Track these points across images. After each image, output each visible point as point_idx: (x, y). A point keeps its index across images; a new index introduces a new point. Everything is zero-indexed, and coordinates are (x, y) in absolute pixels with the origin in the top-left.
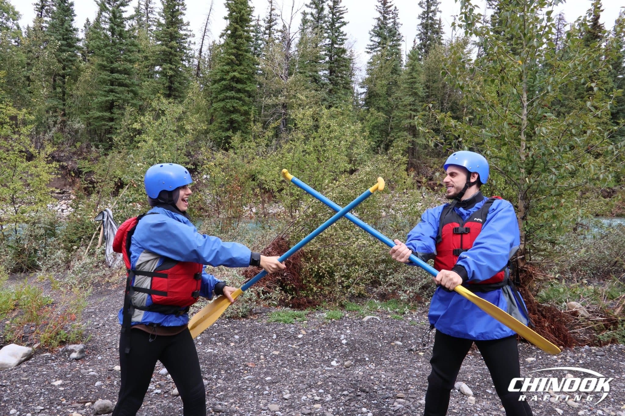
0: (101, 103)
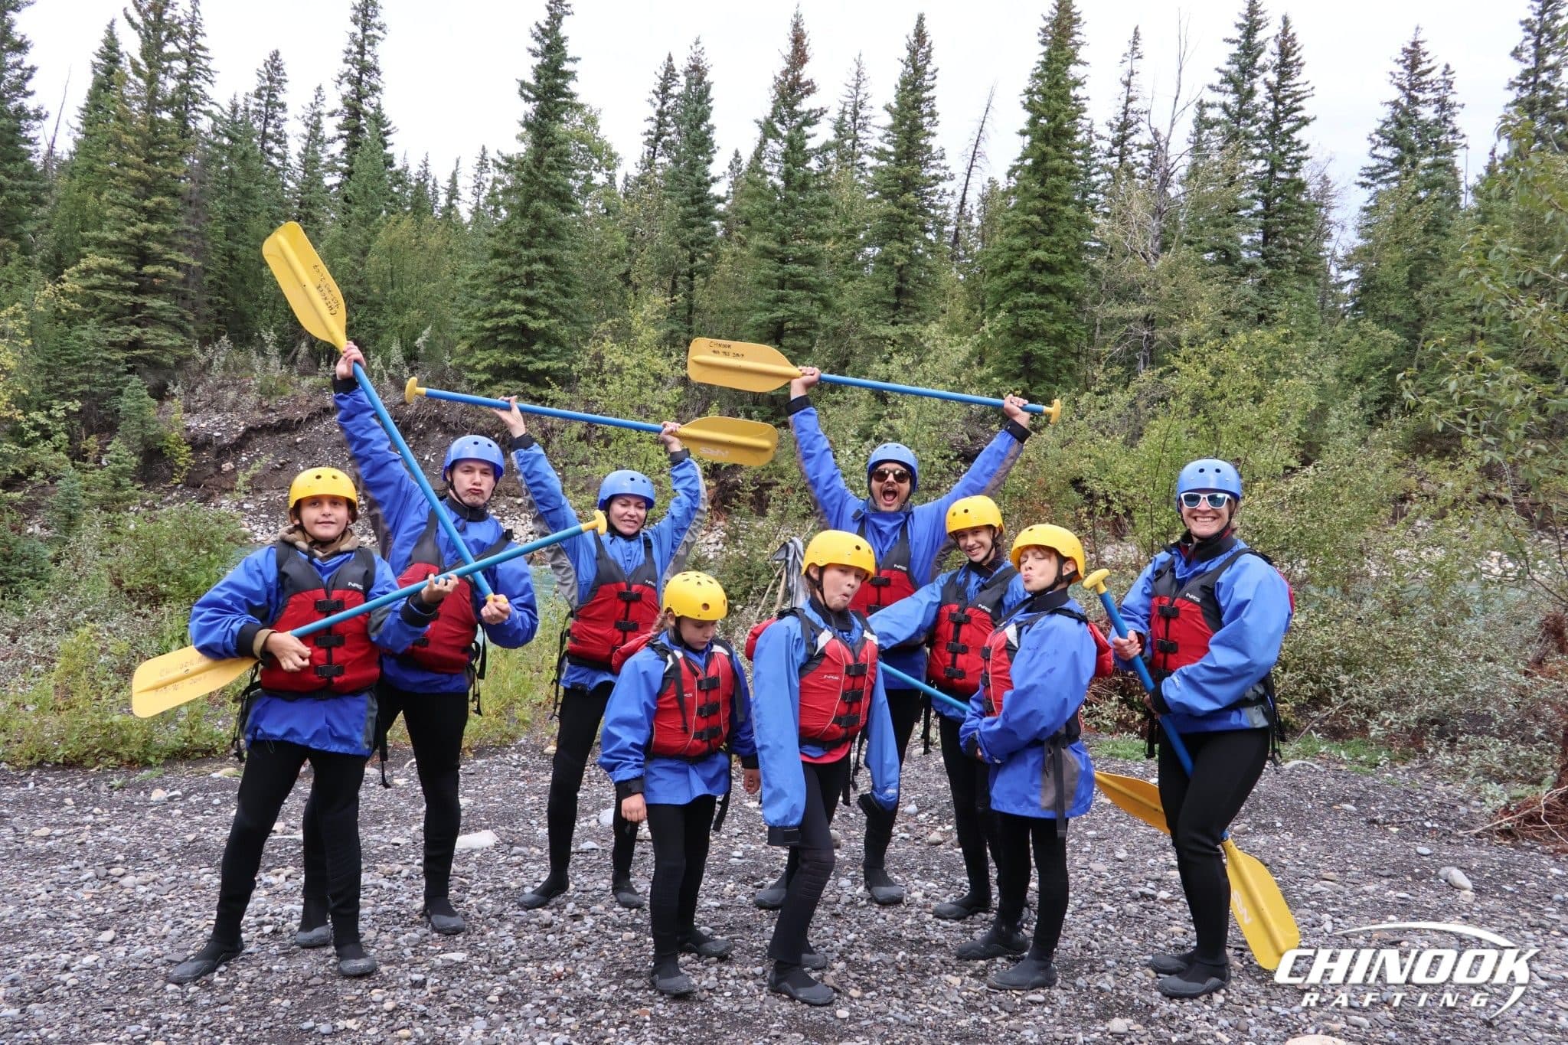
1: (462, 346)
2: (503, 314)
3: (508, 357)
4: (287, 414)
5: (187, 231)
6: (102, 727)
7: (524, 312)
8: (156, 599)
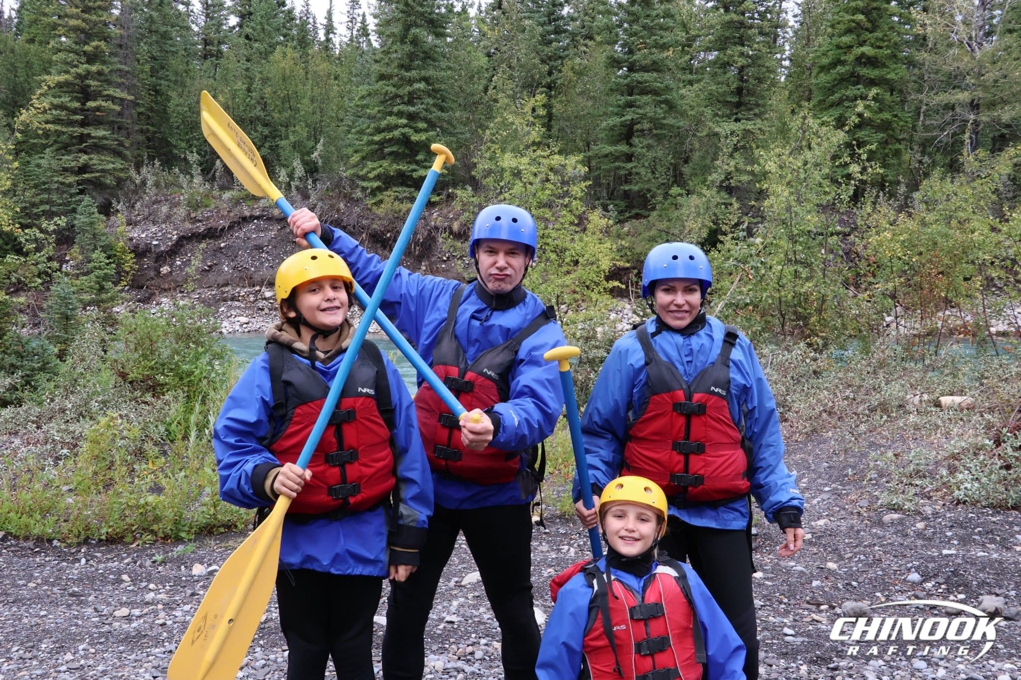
0: (612, 129)
1: (356, 158)
2: (390, 128)
3: (395, 166)
4: (212, 223)
5: (120, 70)
6: (138, 507)
7: (405, 126)
8: (156, 389)
